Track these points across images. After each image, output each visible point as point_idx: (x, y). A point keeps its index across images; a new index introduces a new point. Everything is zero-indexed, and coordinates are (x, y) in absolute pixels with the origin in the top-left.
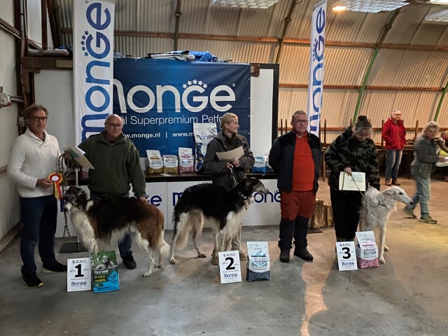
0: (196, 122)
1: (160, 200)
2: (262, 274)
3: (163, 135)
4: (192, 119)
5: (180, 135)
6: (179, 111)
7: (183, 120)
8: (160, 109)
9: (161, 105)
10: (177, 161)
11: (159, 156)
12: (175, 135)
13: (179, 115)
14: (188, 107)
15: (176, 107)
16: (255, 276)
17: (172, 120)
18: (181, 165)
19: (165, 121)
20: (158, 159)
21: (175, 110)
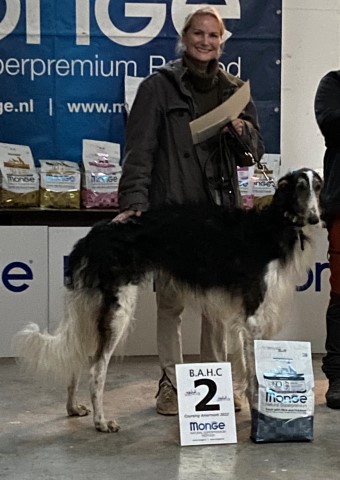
0: (131, 74)
1: (29, 276)
2: (293, 423)
3: (41, 107)
4: (122, 66)
5: (88, 108)
6: (87, 42)
7: (97, 68)
8: (34, 33)
9: (38, 24)
10: (78, 177)
11: (29, 160)
12: (73, 108)
13: (85, 52)
14: (110, 30)
15: (79, 31)
16: (273, 430)
17: (65, 67)
18: (88, 186)
19: (47, 68)
20: (27, 167)
21: (74, 37)
